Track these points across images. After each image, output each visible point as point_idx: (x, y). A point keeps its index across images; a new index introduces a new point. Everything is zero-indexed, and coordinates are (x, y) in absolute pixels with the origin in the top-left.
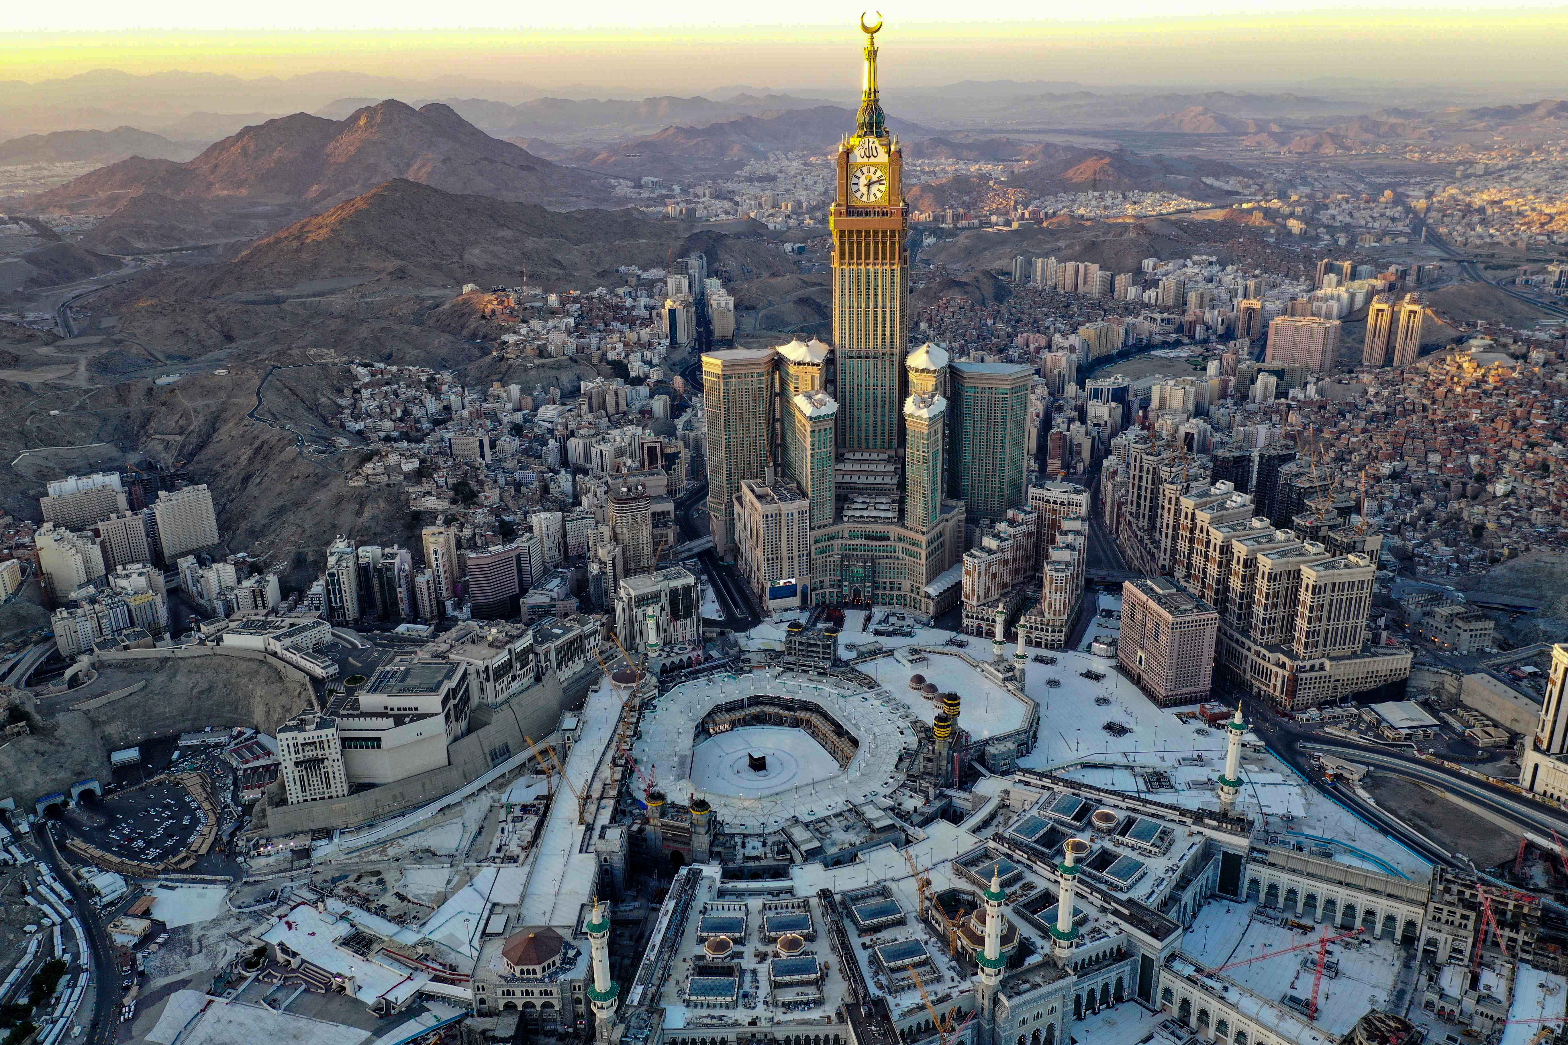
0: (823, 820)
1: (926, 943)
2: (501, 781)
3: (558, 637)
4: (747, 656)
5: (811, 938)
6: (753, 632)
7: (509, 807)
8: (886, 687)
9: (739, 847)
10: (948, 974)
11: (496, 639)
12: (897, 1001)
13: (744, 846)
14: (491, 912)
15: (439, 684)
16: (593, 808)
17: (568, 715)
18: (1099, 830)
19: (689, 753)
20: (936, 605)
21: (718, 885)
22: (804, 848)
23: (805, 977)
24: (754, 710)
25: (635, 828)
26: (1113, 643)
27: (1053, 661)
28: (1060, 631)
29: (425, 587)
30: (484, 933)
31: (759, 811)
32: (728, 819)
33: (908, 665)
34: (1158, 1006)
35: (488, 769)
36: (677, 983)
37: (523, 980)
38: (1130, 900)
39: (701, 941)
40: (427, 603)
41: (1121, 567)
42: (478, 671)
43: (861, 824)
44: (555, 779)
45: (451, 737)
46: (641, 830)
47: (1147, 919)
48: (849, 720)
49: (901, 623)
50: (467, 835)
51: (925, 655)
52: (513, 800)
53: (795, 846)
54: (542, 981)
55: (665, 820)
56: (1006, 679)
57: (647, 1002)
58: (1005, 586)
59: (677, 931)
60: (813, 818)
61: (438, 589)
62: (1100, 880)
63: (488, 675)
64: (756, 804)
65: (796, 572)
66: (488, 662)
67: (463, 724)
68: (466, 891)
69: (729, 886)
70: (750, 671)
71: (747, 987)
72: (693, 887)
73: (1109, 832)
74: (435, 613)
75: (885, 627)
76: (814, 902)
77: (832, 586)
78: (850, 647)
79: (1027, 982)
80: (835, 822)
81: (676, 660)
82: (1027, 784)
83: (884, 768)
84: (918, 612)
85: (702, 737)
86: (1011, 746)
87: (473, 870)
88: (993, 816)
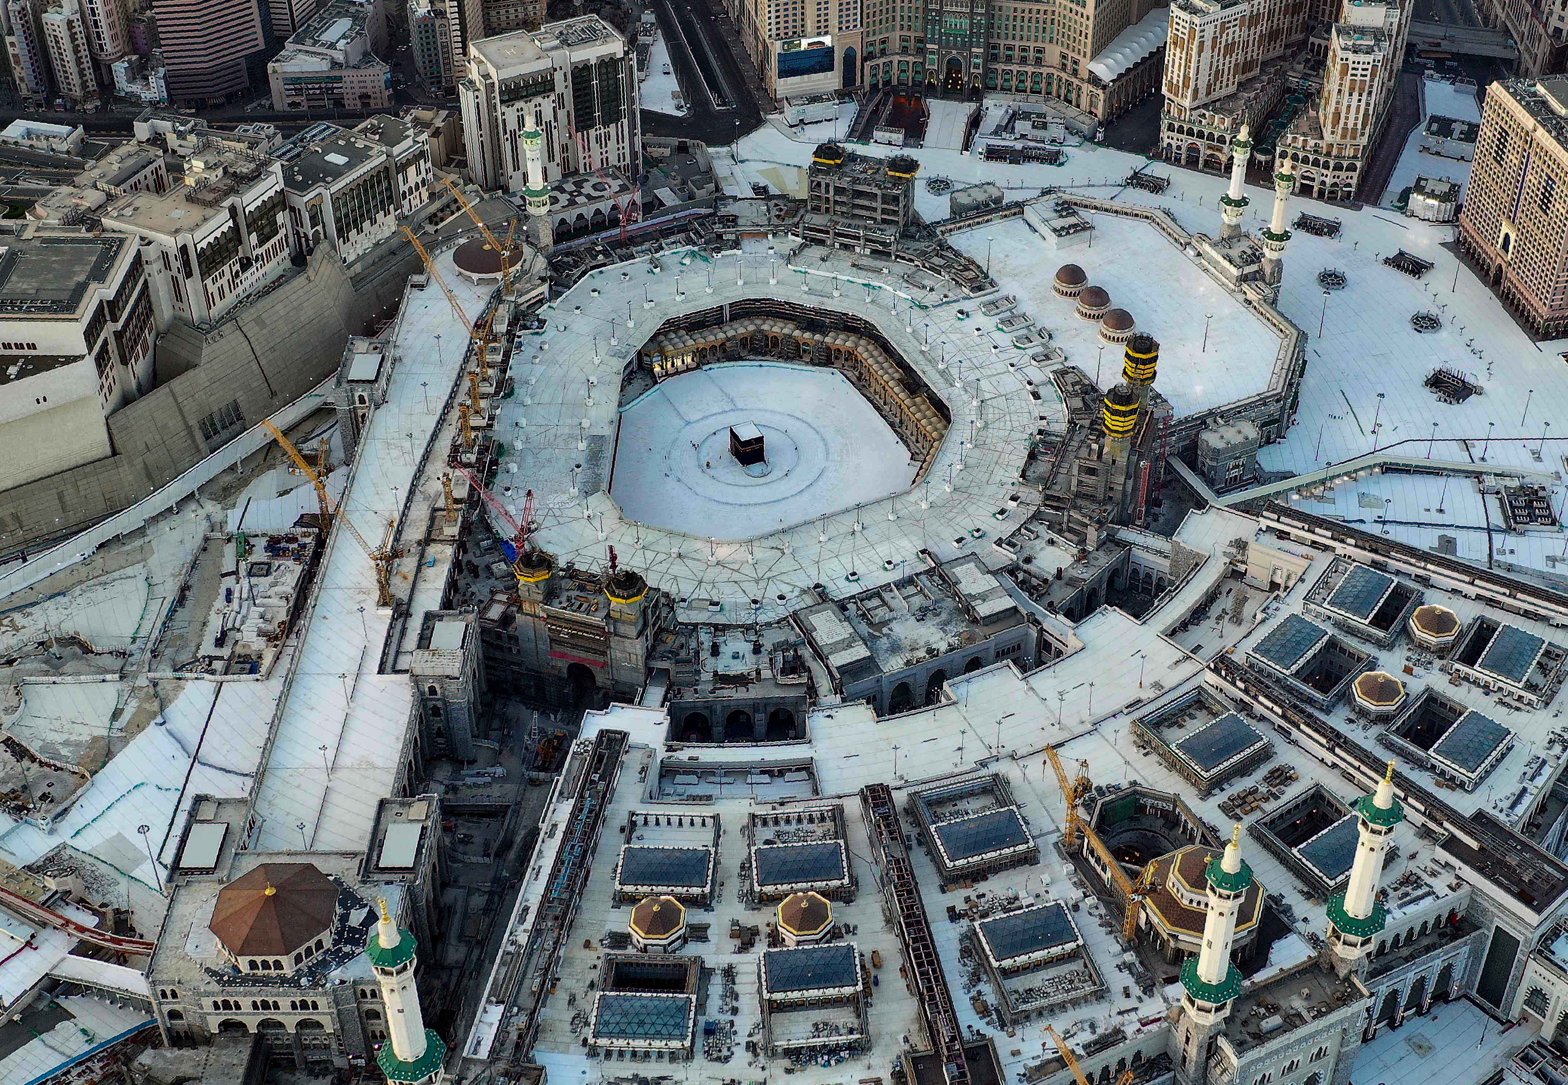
0: (876, 593)
1: (1076, 907)
2: (228, 478)
3: (337, 172)
4: (731, 209)
5: (846, 896)
6: (745, 146)
7: (245, 543)
8: (1008, 287)
9: (705, 655)
10: (1118, 980)
11: (202, 184)
12: (1015, 1043)
13: (715, 651)
14: (193, 817)
15: (80, 290)
16: (408, 564)
17: (361, 345)
18: (1422, 647)
19: (608, 431)
20: (1108, 100)
21: (662, 753)
22: (837, 660)
23: (832, 992)
24: (744, 328)
25: (495, 612)
26: (1451, 194)
27: (1332, 229)
28: (1352, 168)
29: (63, 33)
30: (175, 868)
31: (748, 570)
32: (686, 589)
33: (1052, 238)
34: (1515, 1013)
35: (198, 456)
36: (572, 1001)
37: (257, 981)
38: (1480, 817)
39: (622, 900)
40: (72, 67)
41: (1470, 21)
42: (165, 256)
43: (949, 603)
44: (335, 481)
45: (114, 398)
46: (506, 619)
47: (1512, 860)
48: (932, 362)
49: (1039, 134)
50: (155, 606)
51: (1086, 215)
52: (252, 524)
53: (819, 655)
54: (294, 982)
55: (555, 609)
56: (1244, 279)
57: (508, 1052)
58: (1247, 66)
59: (572, 878)
60: (854, 589)
61: (92, 39)
62: (1420, 764)
63: (187, 263)
64: (742, 554)
65: (834, 22)
66: (185, 238)
67: (140, 366)
68: (153, 733)
69: (684, 755)
70: (736, 244)
71: (714, 1011)
72: (608, 776)
73: (1442, 652)
74: (92, 85)
75: (1007, 141)
76: (853, 807)
77: (904, 50)
78: (938, 185)
79: (1274, 1009)
80: (896, 599)
81: (588, 211)
82: (1283, 535)
83: (1000, 474)
84: (1072, 111)
85: (638, 384)
86: (1250, 431)
87: (166, 687)
88: (1211, 597)
